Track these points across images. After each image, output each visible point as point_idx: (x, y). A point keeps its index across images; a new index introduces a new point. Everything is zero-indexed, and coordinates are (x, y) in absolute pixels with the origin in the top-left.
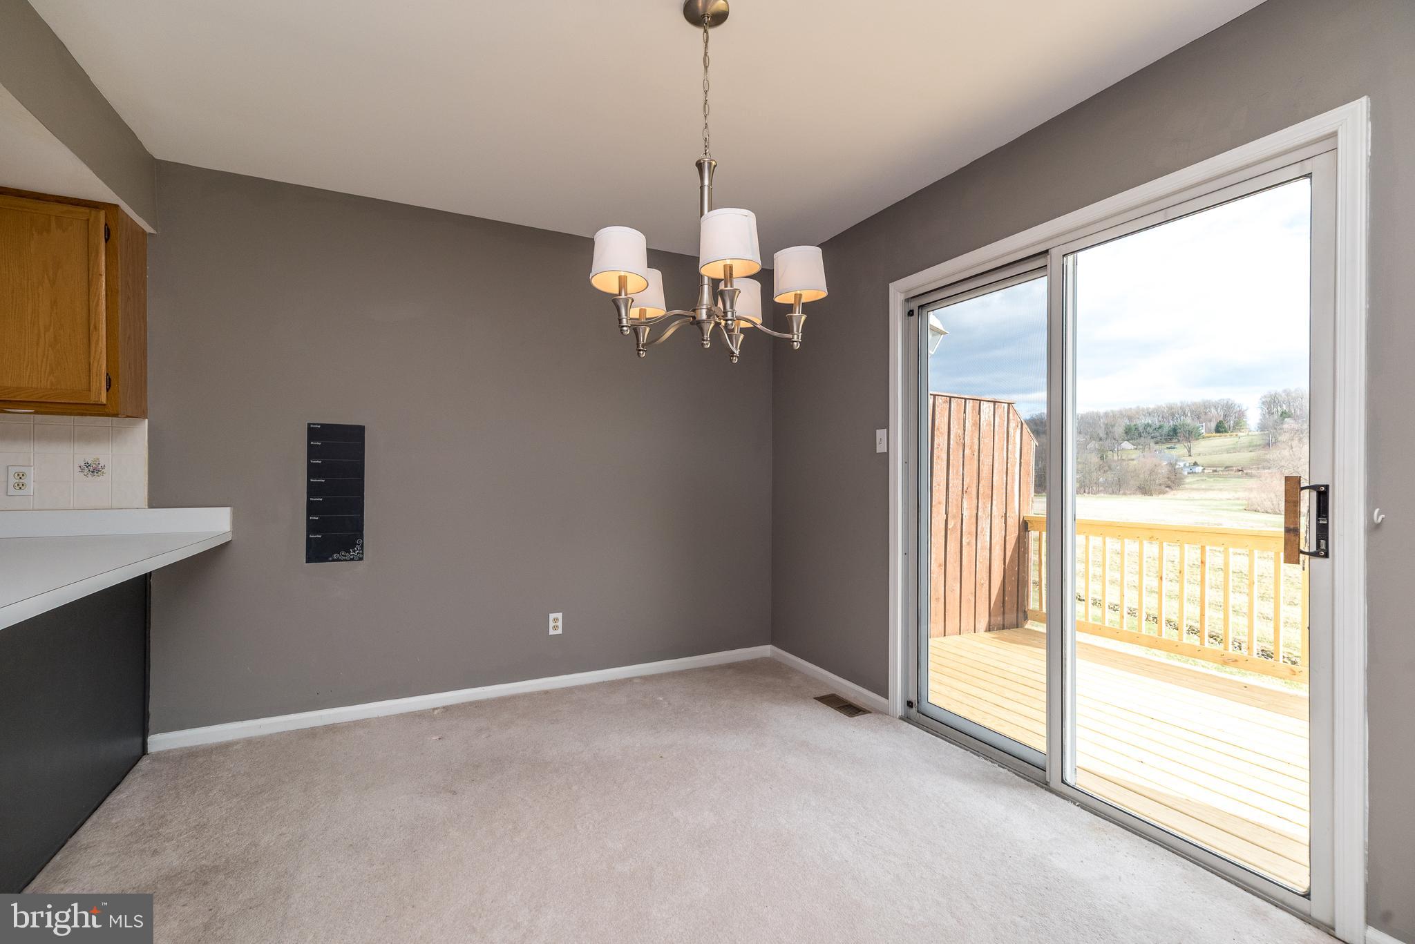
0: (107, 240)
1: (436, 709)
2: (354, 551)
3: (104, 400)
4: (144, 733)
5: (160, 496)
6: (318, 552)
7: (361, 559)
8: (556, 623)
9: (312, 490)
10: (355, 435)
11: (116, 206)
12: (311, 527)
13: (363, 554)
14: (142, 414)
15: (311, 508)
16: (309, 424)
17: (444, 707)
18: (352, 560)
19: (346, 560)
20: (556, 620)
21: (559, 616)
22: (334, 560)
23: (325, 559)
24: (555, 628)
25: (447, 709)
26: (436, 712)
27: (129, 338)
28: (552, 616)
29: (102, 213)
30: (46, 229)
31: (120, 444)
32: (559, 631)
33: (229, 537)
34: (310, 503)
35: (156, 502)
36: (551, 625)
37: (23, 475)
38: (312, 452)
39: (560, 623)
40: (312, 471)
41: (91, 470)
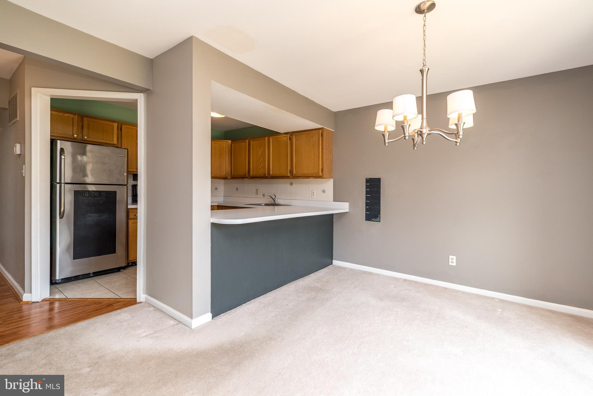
0: (322, 136)
1: (402, 279)
2: (378, 219)
3: (321, 175)
4: (332, 259)
6: (369, 218)
7: (380, 222)
8: (453, 260)
9: (367, 198)
10: (379, 180)
11: (323, 128)
12: (367, 210)
13: (380, 220)
14: (331, 177)
15: (367, 204)
16: (366, 178)
17: (405, 279)
18: (377, 221)
19: (375, 221)
20: (452, 259)
21: (454, 257)
22: (372, 221)
23: (370, 220)
24: (453, 262)
25: (405, 280)
26: (401, 280)
27: (327, 159)
28: (450, 257)
29: (321, 130)
30: (313, 137)
31: (329, 185)
32: (454, 264)
33: (348, 211)
34: (366, 202)
35: (335, 200)
36: (450, 260)
37: (314, 193)
38: (367, 187)
39: (455, 261)
40: (367, 193)
41: (324, 191)
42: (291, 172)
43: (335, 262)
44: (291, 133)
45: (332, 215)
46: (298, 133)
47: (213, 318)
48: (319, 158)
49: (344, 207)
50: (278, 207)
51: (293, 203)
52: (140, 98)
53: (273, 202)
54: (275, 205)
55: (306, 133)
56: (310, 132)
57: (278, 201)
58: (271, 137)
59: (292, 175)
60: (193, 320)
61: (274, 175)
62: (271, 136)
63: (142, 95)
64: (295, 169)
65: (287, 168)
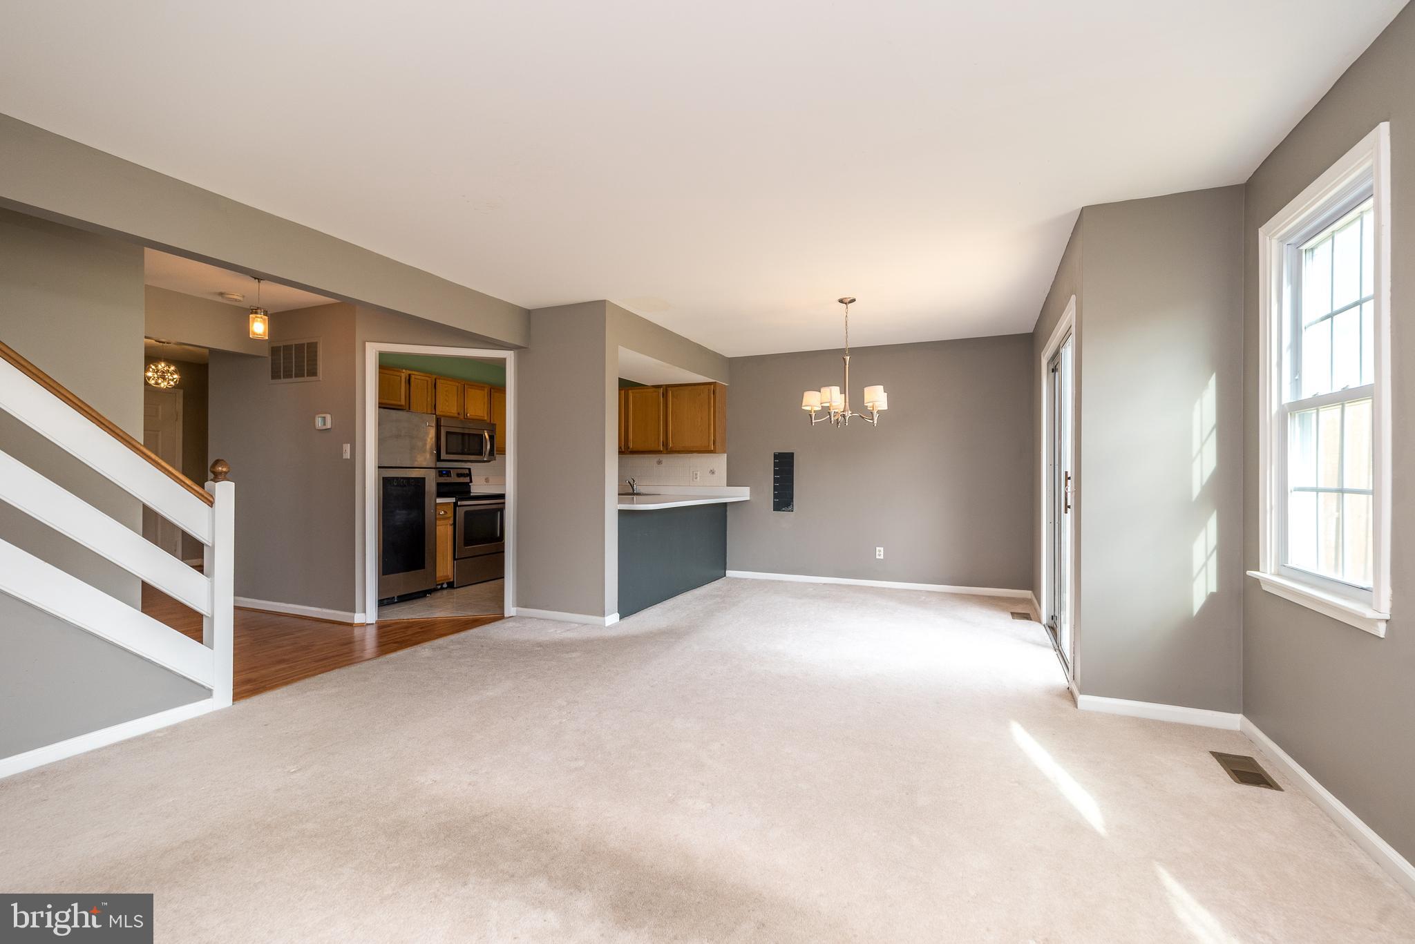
0: (714, 394)
2: (790, 508)
3: (712, 449)
4: (725, 568)
5: (730, 483)
6: (777, 507)
7: (792, 511)
8: (880, 553)
9: (776, 480)
10: (791, 455)
11: (716, 382)
12: (775, 496)
13: (793, 509)
14: (724, 452)
15: (775, 488)
16: (774, 453)
18: (789, 511)
19: (787, 511)
20: (880, 551)
21: (882, 549)
22: (782, 511)
23: (779, 510)
24: (880, 555)
28: (878, 548)
29: (712, 386)
30: (700, 394)
31: (719, 462)
32: (882, 557)
33: (748, 498)
34: (774, 486)
35: (729, 484)
36: (877, 553)
37: (696, 474)
38: (776, 465)
39: (882, 553)
40: (776, 473)
41: (712, 472)
42: (666, 444)
43: (729, 573)
44: (665, 387)
45: (725, 504)
46: (677, 388)
47: (621, 618)
48: (709, 425)
49: (742, 494)
50: (640, 497)
51: (662, 490)
52: (509, 356)
53: (631, 491)
54: (633, 494)
55: (690, 388)
56: (697, 387)
57: (637, 488)
58: (630, 391)
59: (667, 449)
60: (606, 618)
61: (635, 450)
62: (631, 389)
63: (511, 353)
64: (672, 441)
65: (659, 438)
